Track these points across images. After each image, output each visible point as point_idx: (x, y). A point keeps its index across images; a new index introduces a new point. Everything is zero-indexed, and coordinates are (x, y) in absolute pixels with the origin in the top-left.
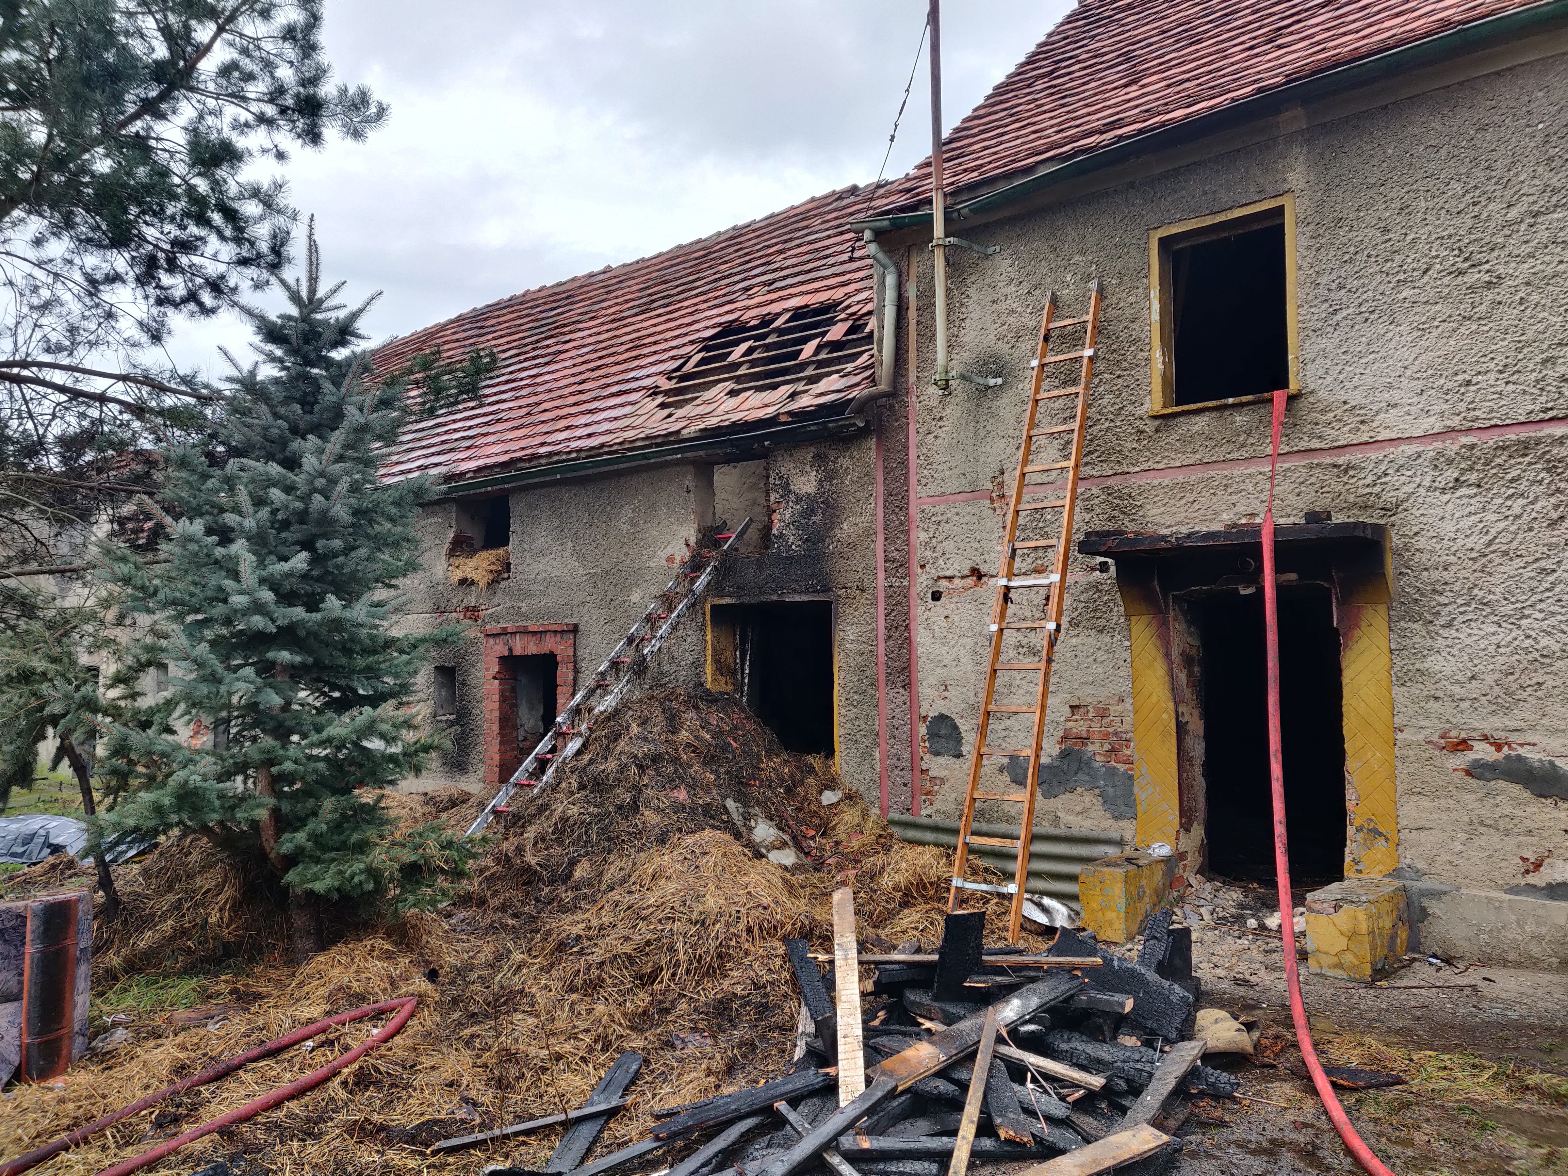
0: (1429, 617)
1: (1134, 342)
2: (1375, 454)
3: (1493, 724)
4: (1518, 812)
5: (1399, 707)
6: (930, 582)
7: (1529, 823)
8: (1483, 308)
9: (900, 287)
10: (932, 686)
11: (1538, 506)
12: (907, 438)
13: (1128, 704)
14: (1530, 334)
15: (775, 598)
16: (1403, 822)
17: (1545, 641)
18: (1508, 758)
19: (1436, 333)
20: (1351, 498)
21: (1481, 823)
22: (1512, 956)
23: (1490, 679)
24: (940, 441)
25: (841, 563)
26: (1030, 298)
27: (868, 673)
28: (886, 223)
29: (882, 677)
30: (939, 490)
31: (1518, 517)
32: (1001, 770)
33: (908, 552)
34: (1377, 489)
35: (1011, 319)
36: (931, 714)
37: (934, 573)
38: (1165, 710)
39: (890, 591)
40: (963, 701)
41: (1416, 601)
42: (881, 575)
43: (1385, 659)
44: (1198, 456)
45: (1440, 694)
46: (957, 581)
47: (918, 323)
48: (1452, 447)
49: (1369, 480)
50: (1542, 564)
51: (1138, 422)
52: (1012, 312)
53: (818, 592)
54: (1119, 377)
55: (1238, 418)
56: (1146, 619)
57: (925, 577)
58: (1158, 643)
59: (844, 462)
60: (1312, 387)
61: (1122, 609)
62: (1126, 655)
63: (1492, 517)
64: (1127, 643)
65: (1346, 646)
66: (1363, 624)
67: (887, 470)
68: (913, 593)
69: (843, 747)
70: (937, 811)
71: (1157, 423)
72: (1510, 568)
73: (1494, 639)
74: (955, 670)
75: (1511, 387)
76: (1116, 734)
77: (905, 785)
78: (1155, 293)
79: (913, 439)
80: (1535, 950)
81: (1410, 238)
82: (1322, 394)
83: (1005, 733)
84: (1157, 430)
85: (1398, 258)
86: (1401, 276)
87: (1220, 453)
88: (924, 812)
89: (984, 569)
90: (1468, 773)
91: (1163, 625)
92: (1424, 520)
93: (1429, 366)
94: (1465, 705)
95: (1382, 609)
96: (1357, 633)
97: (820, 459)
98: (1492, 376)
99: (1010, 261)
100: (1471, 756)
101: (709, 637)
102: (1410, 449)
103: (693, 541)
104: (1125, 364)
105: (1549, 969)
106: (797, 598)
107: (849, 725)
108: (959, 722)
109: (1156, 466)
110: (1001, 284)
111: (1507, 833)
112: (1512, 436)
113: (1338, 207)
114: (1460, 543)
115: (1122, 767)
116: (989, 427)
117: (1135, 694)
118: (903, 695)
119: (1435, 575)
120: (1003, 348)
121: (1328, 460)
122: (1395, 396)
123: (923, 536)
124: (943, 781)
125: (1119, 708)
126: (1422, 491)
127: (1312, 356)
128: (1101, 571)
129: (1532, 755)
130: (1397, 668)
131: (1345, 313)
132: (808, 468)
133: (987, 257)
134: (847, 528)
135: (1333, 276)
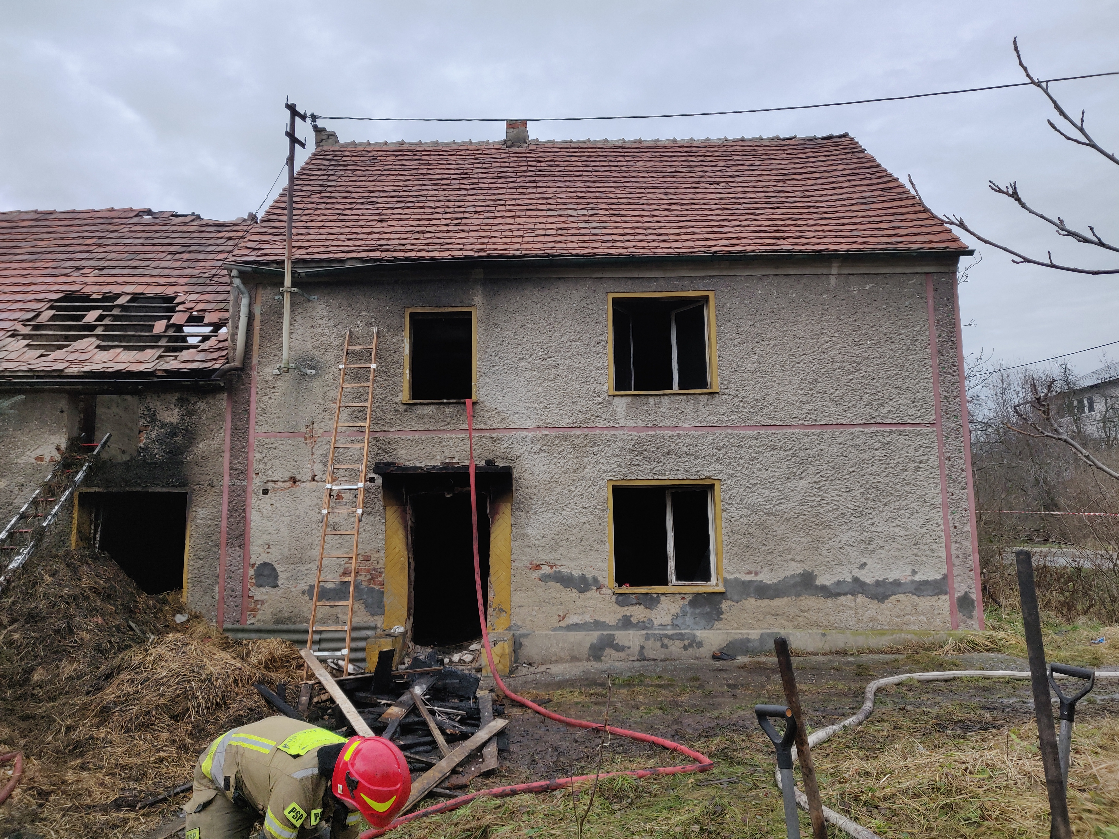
0: (527, 509)
1: (395, 363)
2: (509, 434)
3: (550, 557)
4: (558, 595)
5: (514, 551)
6: (262, 483)
7: (562, 600)
8: (552, 376)
9: (250, 305)
10: (259, 546)
11: (569, 463)
12: (250, 396)
13: (382, 553)
14: (569, 390)
15: (139, 489)
16: (513, 604)
17: (570, 521)
18: (555, 572)
19: (534, 383)
20: (498, 454)
21: (544, 601)
22: (553, 659)
23: (550, 537)
24: (273, 401)
25: (196, 469)
26: (335, 329)
27: (213, 538)
28: (250, 269)
29: (223, 541)
30: (271, 429)
31: (562, 467)
32: (303, 593)
33: (247, 465)
34: (508, 450)
35: (323, 338)
36: (258, 563)
37: (265, 479)
38: (403, 556)
39: (233, 488)
40: (281, 554)
41: (523, 502)
42: (227, 478)
43: (509, 529)
44: (426, 426)
45: (531, 544)
46: (280, 484)
47: (261, 329)
48: (539, 434)
49: (505, 446)
50: (570, 488)
51: (395, 405)
52: (324, 334)
53: (176, 486)
54: (385, 380)
55: (447, 410)
56: (394, 508)
57: (258, 480)
58: (400, 521)
59: (201, 405)
60: (482, 399)
61: (382, 503)
62: (383, 527)
63: (553, 466)
64: (384, 521)
65: (492, 523)
66: (501, 513)
67: (234, 414)
68: (249, 489)
69: (190, 585)
70: (258, 620)
71: (405, 407)
72: (559, 489)
73: (552, 520)
74: (276, 536)
75: (561, 412)
76: (374, 569)
77: (237, 606)
78: (407, 340)
79: (254, 398)
80: (562, 654)
81: (525, 339)
82: (487, 404)
83: (306, 572)
84: (405, 411)
85: (520, 348)
86: (521, 356)
87: (438, 426)
88: (248, 622)
89: (298, 477)
90: (540, 580)
91: (404, 512)
92: (527, 466)
93: (531, 398)
94: (540, 549)
95: (509, 505)
96: (498, 516)
97: (182, 402)
98: (555, 406)
99: (323, 306)
100: (541, 572)
101: (76, 515)
102: (523, 433)
103: (63, 446)
104: (389, 374)
105: (567, 661)
106: (159, 490)
107: (196, 571)
108: (277, 566)
109: (404, 429)
110: (317, 318)
111: (553, 605)
112: (561, 432)
113: (496, 318)
114: (541, 477)
115: (377, 588)
116: (305, 397)
117: (387, 547)
118: (239, 551)
119: (531, 491)
120: (317, 353)
121: (488, 435)
122: (517, 409)
123: (258, 456)
124: (263, 602)
125: (377, 556)
126: (527, 453)
127: (483, 385)
128: (371, 482)
129: (564, 570)
130: (514, 533)
131: (497, 368)
132: (172, 406)
133: (309, 301)
134: (202, 447)
135: (493, 350)
